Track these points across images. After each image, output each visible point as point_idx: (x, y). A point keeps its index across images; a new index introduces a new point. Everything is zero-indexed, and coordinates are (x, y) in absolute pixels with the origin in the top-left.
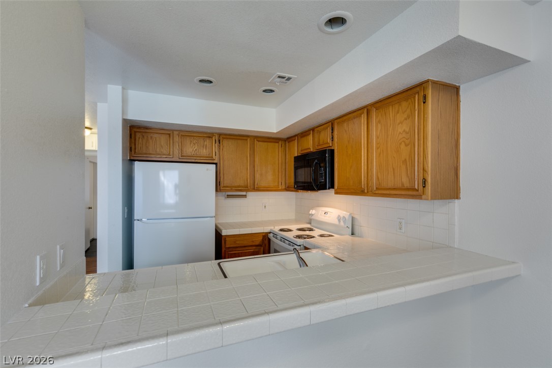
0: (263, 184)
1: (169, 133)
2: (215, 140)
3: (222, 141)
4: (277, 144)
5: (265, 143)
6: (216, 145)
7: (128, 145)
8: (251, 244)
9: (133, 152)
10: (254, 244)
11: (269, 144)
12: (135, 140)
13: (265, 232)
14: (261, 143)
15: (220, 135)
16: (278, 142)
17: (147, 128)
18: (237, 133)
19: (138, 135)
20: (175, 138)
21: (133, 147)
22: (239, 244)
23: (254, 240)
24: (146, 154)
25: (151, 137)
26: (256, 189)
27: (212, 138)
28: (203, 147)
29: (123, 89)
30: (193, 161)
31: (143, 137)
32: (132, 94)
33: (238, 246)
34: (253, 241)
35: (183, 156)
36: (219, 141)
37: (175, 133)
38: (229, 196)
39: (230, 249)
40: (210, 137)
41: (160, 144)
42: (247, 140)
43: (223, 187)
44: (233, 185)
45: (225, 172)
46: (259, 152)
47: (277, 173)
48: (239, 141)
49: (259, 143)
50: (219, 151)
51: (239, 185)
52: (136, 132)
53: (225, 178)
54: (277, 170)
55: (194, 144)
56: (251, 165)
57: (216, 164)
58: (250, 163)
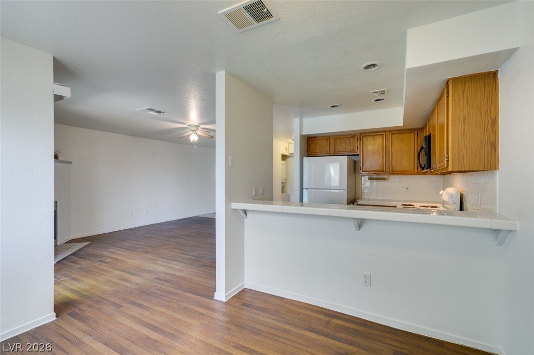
0: (398, 168)
1: (327, 138)
2: (357, 139)
3: (362, 139)
4: (413, 134)
5: (400, 135)
6: (358, 141)
7: (306, 148)
9: (308, 153)
11: (405, 135)
12: (309, 145)
14: (396, 135)
15: (361, 134)
16: (414, 132)
17: (315, 137)
18: (374, 131)
19: (311, 142)
20: (331, 141)
21: (308, 149)
24: (315, 152)
25: (318, 142)
26: (394, 173)
28: (349, 144)
29: (301, 119)
30: (342, 154)
31: (313, 143)
32: (305, 120)
35: (336, 152)
36: (360, 138)
37: (331, 138)
38: (370, 179)
40: (353, 137)
41: (321, 145)
42: (383, 135)
43: (363, 171)
44: (371, 170)
45: (364, 161)
46: (394, 143)
47: (413, 159)
48: (376, 137)
49: (394, 136)
50: (360, 146)
51: (375, 169)
52: (310, 140)
53: (365, 165)
54: (412, 156)
55: (343, 143)
56: (387, 154)
57: (358, 155)
58: (386, 152)
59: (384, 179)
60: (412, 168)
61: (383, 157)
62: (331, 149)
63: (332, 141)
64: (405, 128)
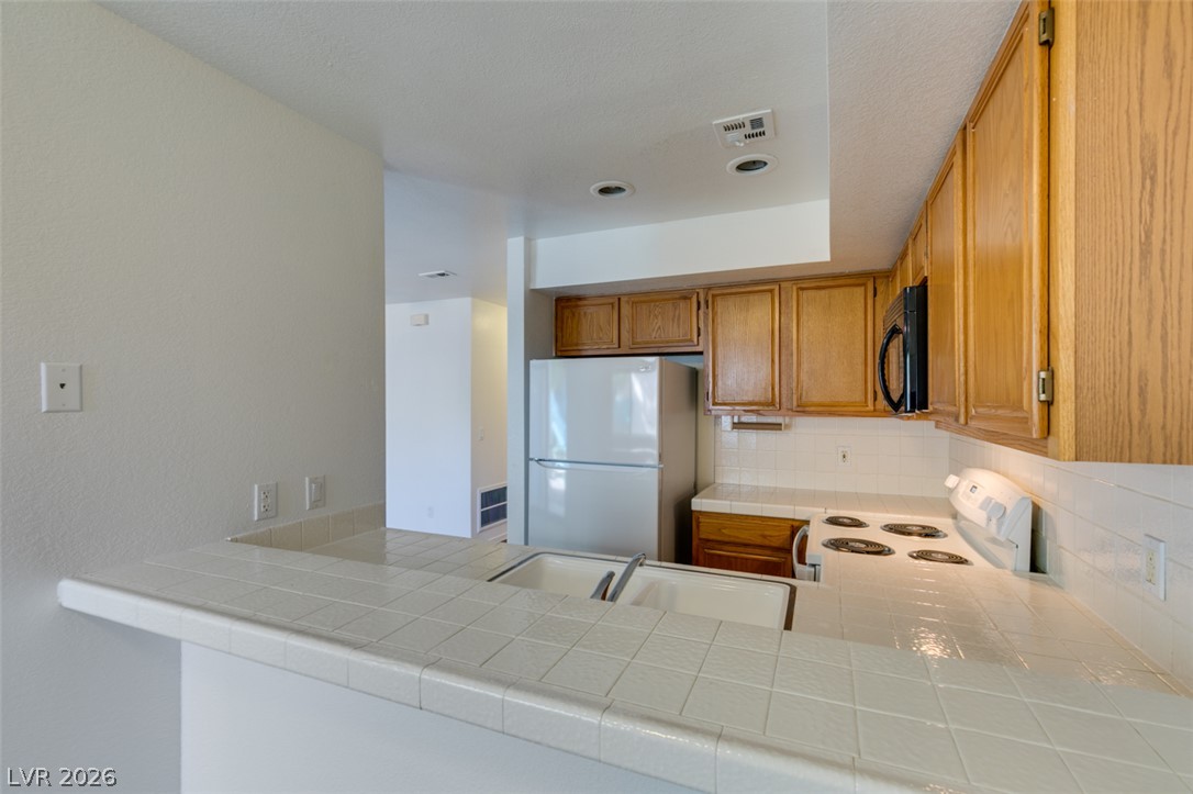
0: (815, 396)
1: (611, 301)
2: (699, 303)
3: (713, 303)
4: (860, 290)
5: (823, 292)
6: (701, 312)
7: (554, 330)
8: (759, 541)
9: (559, 344)
10: (767, 542)
11: (836, 292)
12: (562, 322)
13: (797, 518)
14: (812, 293)
15: (708, 288)
16: (864, 285)
17: (579, 298)
18: (748, 278)
19: (567, 313)
20: (622, 310)
21: (559, 334)
22: (730, 536)
23: (767, 533)
24: (577, 345)
25: (585, 313)
26: (803, 409)
27: (690, 299)
28: (673, 320)
29: (527, 240)
30: (656, 351)
31: (574, 315)
33: (726, 539)
34: (764, 536)
35: (638, 343)
36: (707, 302)
37: (623, 299)
39: (709, 544)
40: (686, 298)
41: (594, 325)
42: (771, 291)
43: (715, 404)
44: (738, 400)
45: (719, 371)
46: (804, 318)
47: (861, 368)
48: (751, 297)
49: (805, 294)
50: (706, 326)
51: (751, 399)
52: (563, 308)
53: (720, 383)
54: (860, 360)
55: (656, 317)
56: (783, 351)
57: (701, 353)
58: (781, 347)
59: (776, 427)
60: (858, 397)
61: (773, 361)
62: (625, 335)
63: (626, 310)
64: (838, 270)
